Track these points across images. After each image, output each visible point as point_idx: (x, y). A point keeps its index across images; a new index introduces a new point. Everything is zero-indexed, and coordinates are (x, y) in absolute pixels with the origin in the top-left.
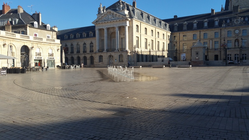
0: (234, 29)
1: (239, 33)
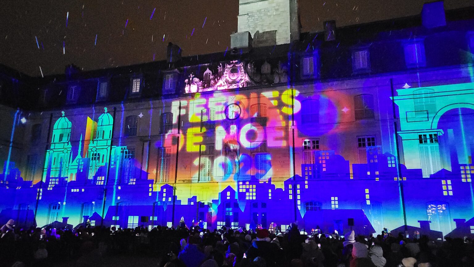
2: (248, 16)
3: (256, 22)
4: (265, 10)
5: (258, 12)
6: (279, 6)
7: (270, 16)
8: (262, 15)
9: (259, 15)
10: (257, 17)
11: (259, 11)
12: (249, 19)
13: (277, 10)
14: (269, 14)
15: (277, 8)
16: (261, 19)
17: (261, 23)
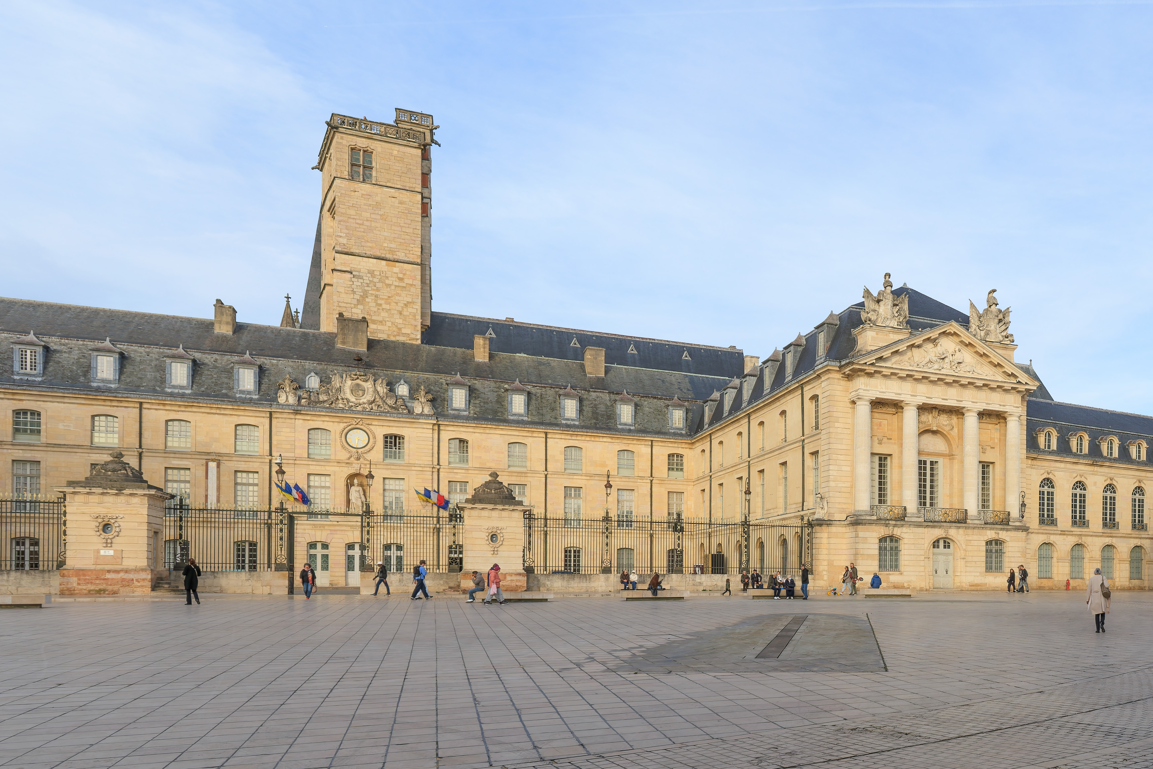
0: (342, 425)
1: (368, 447)
2: (352, 276)
3: (366, 288)
4: (382, 274)
5: (369, 273)
6: (404, 274)
7: (389, 286)
8: (375, 280)
9: (371, 279)
10: (368, 282)
11: (371, 273)
12: (353, 279)
13: (401, 279)
14: (387, 282)
15: (401, 276)
16: (375, 286)
17: (374, 292)
